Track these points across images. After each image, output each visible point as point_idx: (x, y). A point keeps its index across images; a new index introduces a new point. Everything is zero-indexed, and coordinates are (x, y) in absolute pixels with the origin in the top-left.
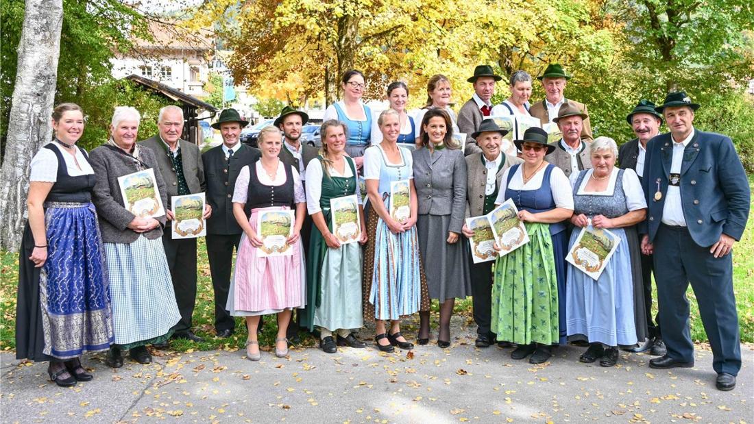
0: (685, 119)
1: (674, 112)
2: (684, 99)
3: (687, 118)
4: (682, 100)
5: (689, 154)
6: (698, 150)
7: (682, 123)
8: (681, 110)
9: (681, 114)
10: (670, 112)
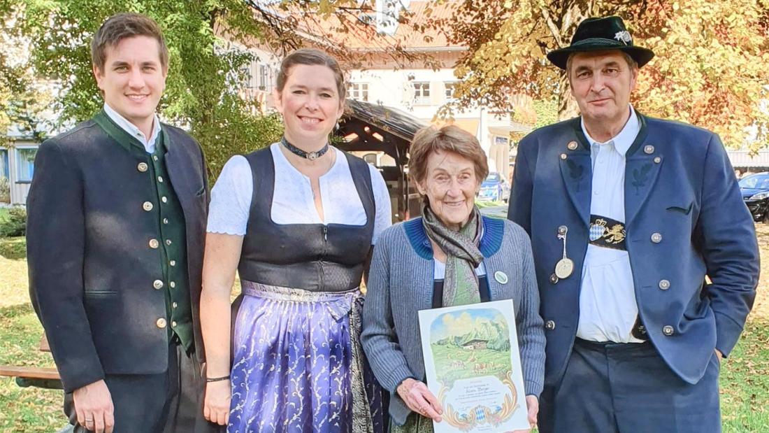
0: (615, 83)
1: (590, 63)
2: (619, 35)
3: (622, 82)
4: (612, 36)
5: (639, 169)
6: (657, 160)
7: (608, 93)
8: (608, 60)
9: (607, 70)
10: (583, 63)
